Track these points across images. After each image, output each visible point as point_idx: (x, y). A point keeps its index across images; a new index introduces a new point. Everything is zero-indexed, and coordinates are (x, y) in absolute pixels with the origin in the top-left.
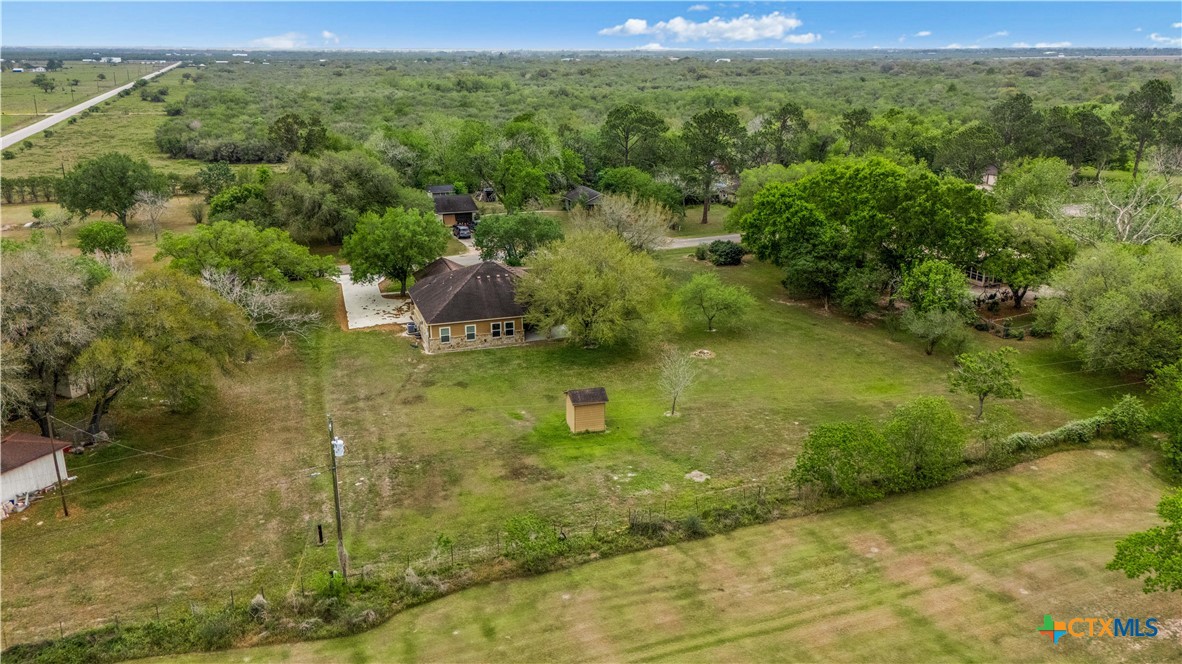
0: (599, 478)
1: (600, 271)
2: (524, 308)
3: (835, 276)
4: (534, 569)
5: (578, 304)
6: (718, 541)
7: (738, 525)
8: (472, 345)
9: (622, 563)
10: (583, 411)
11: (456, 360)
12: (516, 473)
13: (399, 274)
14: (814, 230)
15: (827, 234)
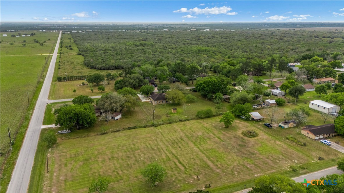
0: (176, 117)
1: (176, 95)
2: (166, 99)
3: (207, 95)
4: (170, 123)
5: (173, 98)
6: (187, 121)
7: (189, 120)
8: (159, 104)
9: (178, 123)
10: (174, 110)
11: (158, 105)
12: (167, 116)
13: (147, 94)
14: (204, 88)
15: (206, 89)
